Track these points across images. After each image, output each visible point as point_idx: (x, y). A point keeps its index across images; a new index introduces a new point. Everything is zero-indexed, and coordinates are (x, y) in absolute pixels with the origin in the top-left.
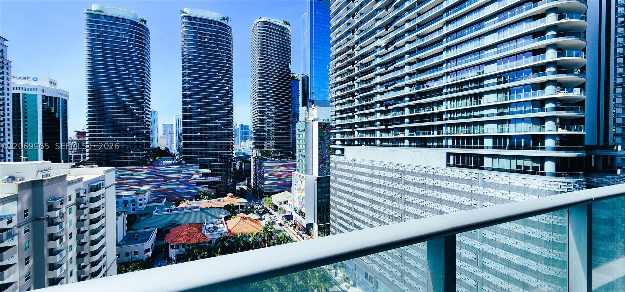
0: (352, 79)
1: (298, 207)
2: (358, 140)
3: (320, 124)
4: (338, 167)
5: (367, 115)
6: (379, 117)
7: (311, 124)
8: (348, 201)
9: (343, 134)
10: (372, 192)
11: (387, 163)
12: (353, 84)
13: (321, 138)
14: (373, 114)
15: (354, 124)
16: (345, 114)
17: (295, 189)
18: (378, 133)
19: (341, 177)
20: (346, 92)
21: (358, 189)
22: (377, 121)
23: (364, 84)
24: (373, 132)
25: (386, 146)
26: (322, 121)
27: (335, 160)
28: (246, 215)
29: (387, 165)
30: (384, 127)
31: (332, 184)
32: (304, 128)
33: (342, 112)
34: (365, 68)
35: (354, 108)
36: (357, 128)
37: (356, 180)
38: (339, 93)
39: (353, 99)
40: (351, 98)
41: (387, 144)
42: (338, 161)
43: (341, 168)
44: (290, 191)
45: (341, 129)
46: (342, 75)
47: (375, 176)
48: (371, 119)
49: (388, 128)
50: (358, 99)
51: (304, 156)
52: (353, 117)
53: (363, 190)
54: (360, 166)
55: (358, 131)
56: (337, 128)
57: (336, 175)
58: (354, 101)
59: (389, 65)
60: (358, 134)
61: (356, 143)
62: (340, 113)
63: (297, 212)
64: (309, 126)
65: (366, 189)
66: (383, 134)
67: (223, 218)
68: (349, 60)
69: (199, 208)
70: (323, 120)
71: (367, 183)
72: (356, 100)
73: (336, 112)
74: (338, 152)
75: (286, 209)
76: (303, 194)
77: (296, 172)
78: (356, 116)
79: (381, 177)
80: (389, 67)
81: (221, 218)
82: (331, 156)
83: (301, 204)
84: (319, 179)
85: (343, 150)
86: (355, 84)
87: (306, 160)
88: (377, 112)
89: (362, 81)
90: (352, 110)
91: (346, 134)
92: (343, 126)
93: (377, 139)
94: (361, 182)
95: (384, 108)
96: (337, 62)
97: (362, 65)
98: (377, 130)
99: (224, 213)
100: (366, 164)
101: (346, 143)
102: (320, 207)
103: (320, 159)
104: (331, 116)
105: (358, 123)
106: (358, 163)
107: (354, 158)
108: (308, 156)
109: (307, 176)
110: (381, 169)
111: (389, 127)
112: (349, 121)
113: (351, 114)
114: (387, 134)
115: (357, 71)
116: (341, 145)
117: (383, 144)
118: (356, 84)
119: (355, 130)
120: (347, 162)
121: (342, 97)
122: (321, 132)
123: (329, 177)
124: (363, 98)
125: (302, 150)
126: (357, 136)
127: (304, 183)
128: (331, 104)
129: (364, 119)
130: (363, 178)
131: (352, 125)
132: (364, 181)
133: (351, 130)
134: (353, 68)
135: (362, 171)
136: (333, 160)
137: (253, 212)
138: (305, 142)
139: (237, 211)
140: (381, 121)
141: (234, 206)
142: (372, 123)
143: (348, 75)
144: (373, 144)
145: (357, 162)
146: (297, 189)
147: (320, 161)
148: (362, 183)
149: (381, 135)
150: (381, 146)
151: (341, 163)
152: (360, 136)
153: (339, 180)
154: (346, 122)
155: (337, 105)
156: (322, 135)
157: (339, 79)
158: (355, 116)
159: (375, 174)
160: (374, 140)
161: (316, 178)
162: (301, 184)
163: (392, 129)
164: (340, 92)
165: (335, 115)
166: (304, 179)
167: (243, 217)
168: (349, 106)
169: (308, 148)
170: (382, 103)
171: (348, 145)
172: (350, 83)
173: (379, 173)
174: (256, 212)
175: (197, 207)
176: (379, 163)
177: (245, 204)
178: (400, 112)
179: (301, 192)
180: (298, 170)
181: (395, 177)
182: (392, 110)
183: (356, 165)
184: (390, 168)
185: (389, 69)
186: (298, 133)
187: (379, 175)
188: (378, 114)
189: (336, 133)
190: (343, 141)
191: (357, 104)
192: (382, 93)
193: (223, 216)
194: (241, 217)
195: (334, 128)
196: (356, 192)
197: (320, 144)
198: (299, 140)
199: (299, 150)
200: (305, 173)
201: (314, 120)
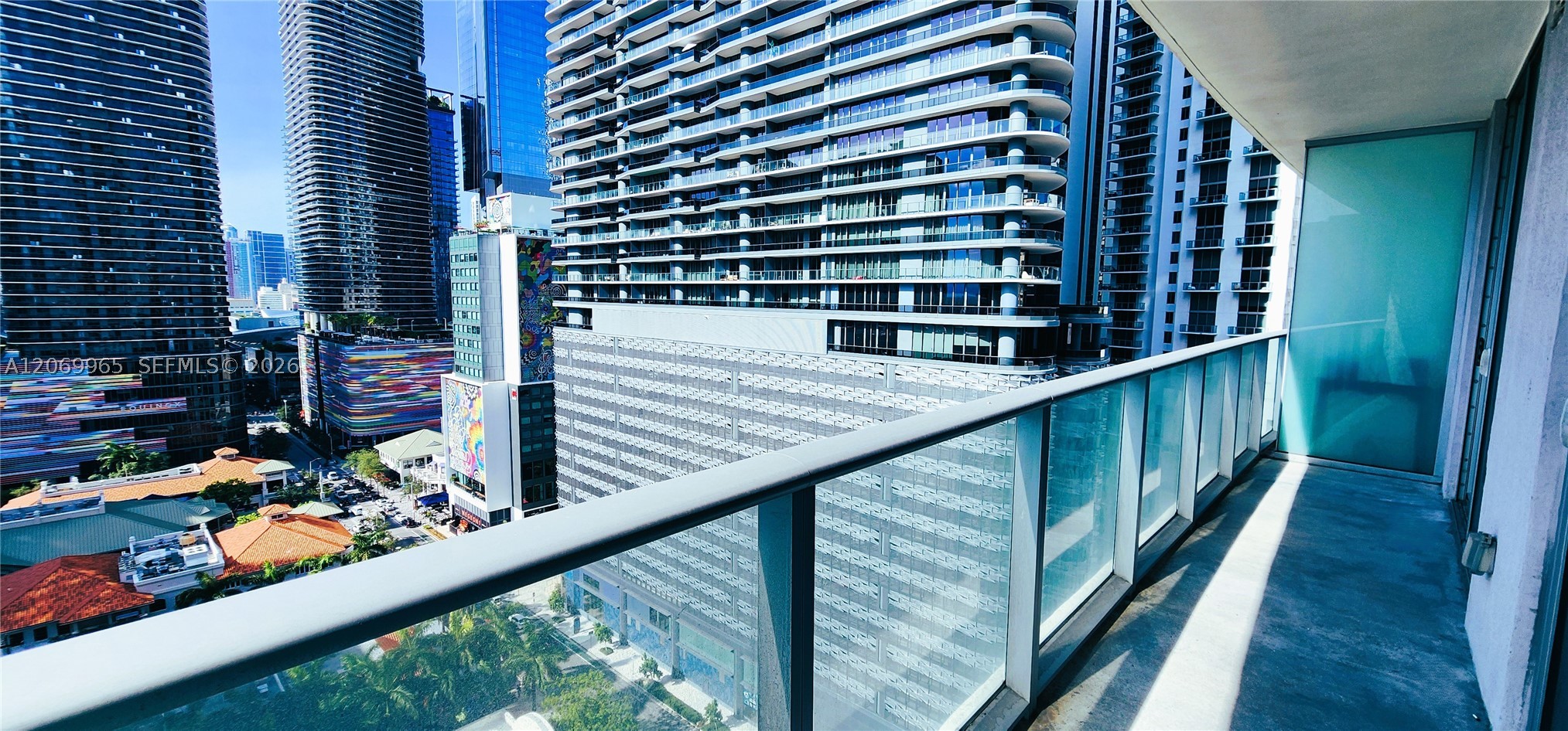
0: (610, 125)
1: (464, 470)
2: (627, 287)
3: (521, 242)
4: (576, 357)
5: (650, 225)
6: (679, 230)
7: (495, 240)
8: (603, 444)
9: (586, 270)
10: (663, 418)
11: (699, 345)
12: (612, 139)
13: (525, 280)
14: (664, 222)
15: (617, 246)
16: (591, 217)
17: (451, 421)
18: (678, 271)
19: (586, 383)
20: (593, 159)
21: (630, 411)
22: (675, 240)
23: (640, 142)
24: (664, 268)
25: (696, 303)
26: (527, 235)
27: (568, 340)
28: (289, 508)
29: (699, 351)
30: (691, 257)
31: (559, 402)
32: (474, 251)
33: (585, 212)
34: (642, 101)
35: (615, 205)
36: (623, 256)
37: (624, 390)
38: (573, 162)
39: (612, 181)
40: (606, 178)
41: (699, 299)
42: (576, 341)
43: (584, 359)
44: (437, 427)
45: (581, 258)
46: (580, 112)
47: (671, 379)
48: (659, 234)
49: (702, 259)
50: (627, 182)
51: (477, 330)
52: (614, 228)
53: (641, 413)
54: (634, 353)
55: (628, 266)
56: (569, 254)
57: (567, 379)
58: (614, 186)
59: (704, 101)
60: (628, 273)
61: (623, 295)
62: (577, 215)
63: (461, 483)
64: (490, 245)
65: (649, 409)
66: (689, 275)
67: (203, 526)
68: (598, 72)
69: (101, 502)
70: (531, 232)
71: (652, 396)
72: (621, 185)
73: (568, 211)
74: (575, 319)
75: (426, 480)
76: (479, 434)
77: (453, 376)
78: (622, 227)
79: (684, 380)
80: (703, 105)
81: (197, 527)
82: (556, 330)
83: (472, 460)
84: (523, 392)
85: (587, 314)
86: (616, 141)
87: (484, 340)
88: (674, 217)
89: (636, 136)
90: (610, 209)
91: (595, 272)
92: (586, 251)
93: (675, 286)
94: (635, 393)
95: (690, 210)
96: (567, 74)
97: (635, 91)
98: (675, 263)
99: (206, 510)
100: (648, 349)
101: (595, 295)
102: (530, 464)
103: (526, 339)
104: (554, 222)
105: (626, 245)
106: (628, 347)
107: (617, 334)
108: (488, 329)
109: (486, 383)
110: (685, 359)
111: (704, 257)
112: (604, 239)
113: (607, 220)
114: (699, 275)
115: (621, 106)
116: (582, 300)
117: (689, 298)
118: (621, 142)
119: (619, 261)
120: (600, 344)
121: (582, 173)
122: (524, 263)
123: (552, 385)
124: (637, 180)
125: (470, 314)
126: (625, 277)
127: (479, 404)
128: (553, 188)
129: (643, 235)
130: (641, 384)
131: (610, 249)
132: (643, 391)
133: (608, 261)
134: (611, 96)
135: (638, 367)
136: (562, 339)
137: (317, 498)
138: (478, 293)
139: (254, 499)
140: (684, 241)
141: (242, 485)
142: (663, 246)
143: (597, 114)
144: (665, 298)
145: (624, 344)
146: (457, 421)
147: (526, 343)
148: (639, 396)
149: (685, 277)
150: (685, 303)
151: (584, 347)
152: (632, 278)
153: (578, 390)
154: (594, 239)
155: (568, 192)
156: (530, 274)
157: (572, 122)
158: (617, 224)
159: (670, 372)
160: (666, 289)
161: (516, 390)
162: (471, 406)
163: (711, 263)
164: (577, 159)
165: (565, 220)
166: (479, 394)
167: (281, 516)
168: (603, 197)
169: (487, 307)
170: (686, 196)
171: (600, 300)
172: (605, 136)
173: (680, 370)
174: (327, 496)
175: (93, 502)
176: (681, 345)
177: (284, 477)
178: (728, 223)
179: (471, 429)
180: (458, 368)
181: (718, 379)
182: (710, 215)
183: (622, 352)
184: (706, 356)
185: (704, 110)
186: (454, 265)
187: (681, 374)
188: (678, 224)
189: (568, 268)
190: (587, 291)
191: (623, 193)
192: (686, 172)
193: (202, 521)
194: (274, 517)
195: (562, 253)
196: (625, 419)
197: (522, 297)
198: (459, 285)
199: (460, 313)
200: (481, 375)
201: (504, 231)
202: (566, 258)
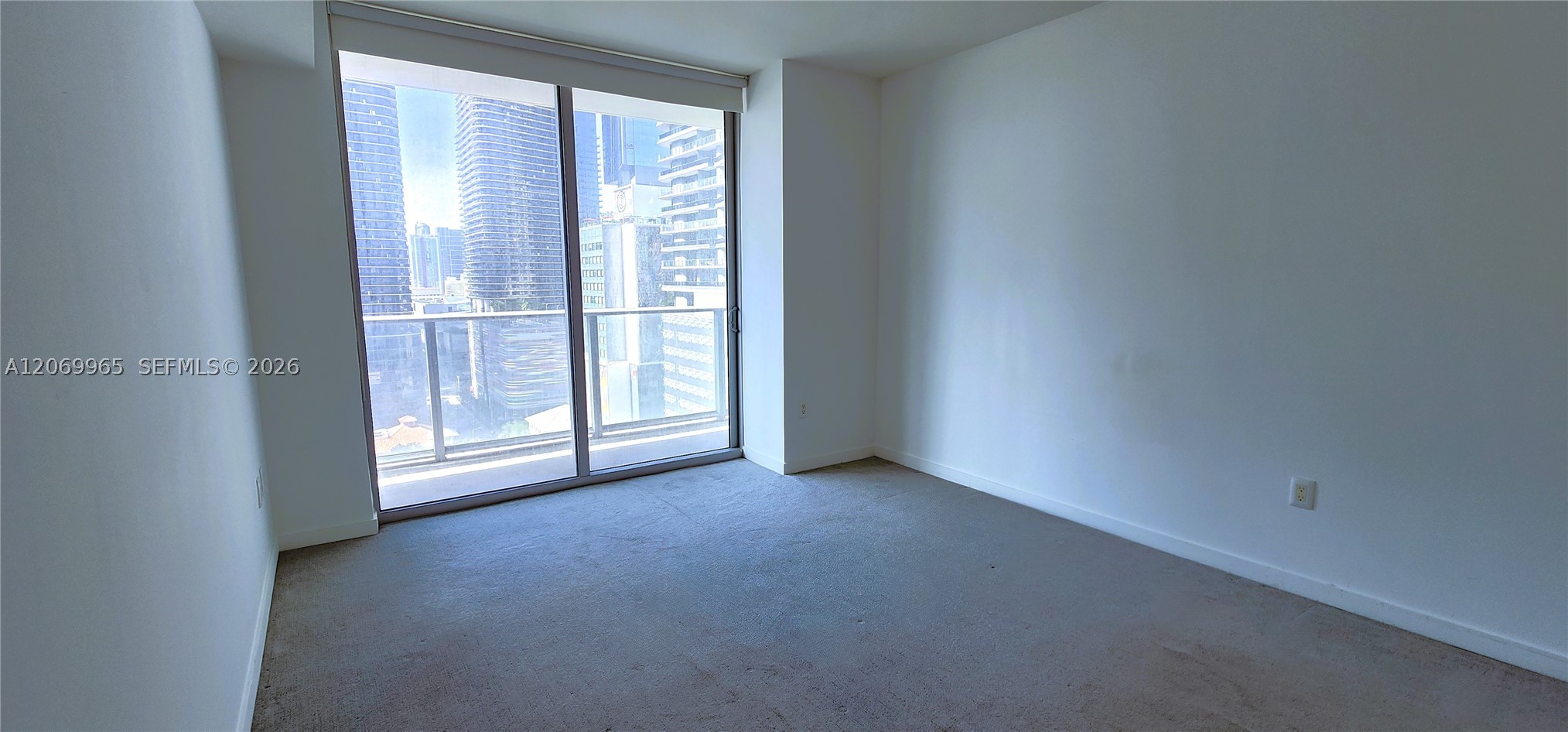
3: (640, 230)
4: (680, 339)
7: (618, 229)
9: (690, 256)
13: (643, 267)
16: (693, 205)
19: (690, 363)
20: (695, 148)
26: (646, 223)
27: (674, 323)
31: (668, 382)
32: (600, 240)
33: (689, 200)
38: (679, 152)
39: (710, 168)
42: (681, 324)
43: (688, 341)
45: (686, 244)
56: (676, 241)
57: (675, 360)
62: (681, 203)
64: (614, 233)
70: (650, 220)
73: (674, 199)
74: (681, 303)
82: (665, 313)
84: (641, 371)
85: (690, 298)
91: (696, 257)
92: (690, 237)
101: (698, 280)
104: (664, 210)
109: (611, 363)
113: (706, 207)
116: (687, 284)
120: (701, 326)
121: (686, 162)
122: (642, 250)
123: (660, 366)
125: (596, 299)
128: (661, 178)
136: (670, 324)
138: (603, 279)
151: (688, 330)
153: (683, 370)
154: (696, 226)
155: (674, 182)
161: (636, 369)
164: (681, 148)
165: (672, 208)
168: (703, 185)
171: (702, 284)
186: (584, 254)
189: (675, 254)
190: (691, 276)
195: (669, 241)
197: (641, 281)
198: (588, 272)
199: (589, 298)
200: (606, 356)
201: (627, 220)
202: (674, 245)
